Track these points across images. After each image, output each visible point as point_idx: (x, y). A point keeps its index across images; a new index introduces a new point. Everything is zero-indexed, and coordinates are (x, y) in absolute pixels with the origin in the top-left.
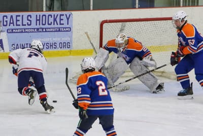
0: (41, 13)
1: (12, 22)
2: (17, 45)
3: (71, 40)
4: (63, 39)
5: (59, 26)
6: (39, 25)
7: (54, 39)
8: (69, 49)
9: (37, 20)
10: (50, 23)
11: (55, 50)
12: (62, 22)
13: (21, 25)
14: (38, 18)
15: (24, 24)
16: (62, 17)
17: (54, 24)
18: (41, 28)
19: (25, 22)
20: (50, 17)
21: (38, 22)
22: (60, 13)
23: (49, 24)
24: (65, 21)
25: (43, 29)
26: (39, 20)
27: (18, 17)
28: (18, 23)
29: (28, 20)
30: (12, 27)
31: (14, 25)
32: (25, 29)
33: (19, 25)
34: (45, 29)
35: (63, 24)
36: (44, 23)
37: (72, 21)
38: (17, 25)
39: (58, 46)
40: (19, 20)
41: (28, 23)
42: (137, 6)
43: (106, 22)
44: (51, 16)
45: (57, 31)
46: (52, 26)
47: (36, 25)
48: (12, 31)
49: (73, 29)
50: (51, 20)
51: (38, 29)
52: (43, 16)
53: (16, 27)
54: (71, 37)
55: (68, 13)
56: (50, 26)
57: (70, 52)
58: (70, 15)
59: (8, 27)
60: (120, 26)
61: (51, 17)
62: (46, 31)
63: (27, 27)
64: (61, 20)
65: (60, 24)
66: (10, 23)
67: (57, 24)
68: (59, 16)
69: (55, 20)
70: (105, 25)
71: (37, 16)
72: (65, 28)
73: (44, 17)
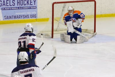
1: (4, 4)
2: (7, 16)
3: (37, 14)
4: (32, 13)
5: (30, 6)
6: (19, 5)
7: (27, 13)
8: (35, 18)
9: (18, 3)
10: (25, 4)
11: (28, 19)
12: (31, 3)
13: (9, 5)
14: (18, 2)
15: (11, 5)
16: (31, 1)
17: (27, 5)
18: (20, 7)
19: (12, 4)
23: (24, 5)
24: (33, 3)
25: (21, 7)
26: (19, 3)
27: (7, 1)
28: (8, 4)
29: (13, 3)
30: (4, 6)
31: (5, 6)
32: (11, 8)
33: (8, 6)
34: (23, 7)
35: (32, 5)
36: (22, 4)
37: (37, 3)
38: (7, 6)
39: (30, 17)
40: (8, 3)
41: (13, 5)
43: (55, 3)
45: (29, 8)
46: (26, 6)
47: (18, 5)
48: (4, 9)
49: (38, 7)
51: (18, 8)
53: (6, 7)
54: (37, 12)
56: (25, 6)
57: (36, 19)
59: (2, 7)
60: (63, 5)
61: (26, 1)
62: (23, 9)
63: (12, 6)
65: (31, 5)
66: (3, 5)
67: (29, 5)
69: (28, 2)
70: (55, 5)
72: (33, 7)
73: (22, 1)
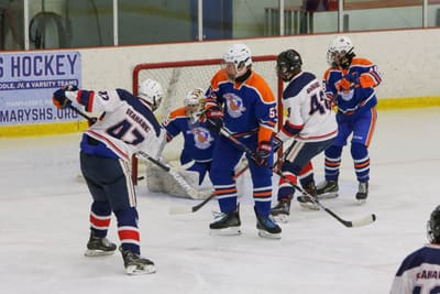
0: (21, 54)
5: (56, 77)
6: (19, 75)
7: (47, 102)
8: (75, 120)
9: (13, 67)
10: (38, 71)
11: (50, 122)
12: (61, 69)
14: (16, 64)
16: (61, 61)
17: (46, 74)
18: (22, 82)
20: (38, 60)
21: (16, 70)
22: (56, 53)
23: (36, 74)
24: (66, 68)
25: (25, 83)
26: (18, 67)
34: (30, 83)
35: (63, 73)
36: (27, 72)
37: (80, 67)
39: (55, 115)
42: (201, 36)
43: (144, 67)
44: (40, 58)
45: (52, 87)
46: (43, 77)
47: (13, 75)
49: (84, 82)
50: (41, 66)
51: (16, 84)
52: (25, 58)
55: (71, 52)
56: (38, 78)
57: (78, 124)
58: (76, 56)
60: (170, 75)
61: (41, 61)
62: (31, 87)
64: (59, 65)
65: (58, 73)
67: (52, 73)
68: (55, 59)
69: (48, 66)
70: (141, 73)
71: (13, 59)
72: (68, 81)
73: (27, 61)
